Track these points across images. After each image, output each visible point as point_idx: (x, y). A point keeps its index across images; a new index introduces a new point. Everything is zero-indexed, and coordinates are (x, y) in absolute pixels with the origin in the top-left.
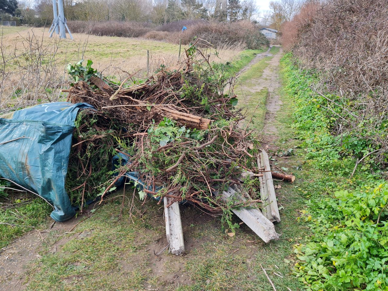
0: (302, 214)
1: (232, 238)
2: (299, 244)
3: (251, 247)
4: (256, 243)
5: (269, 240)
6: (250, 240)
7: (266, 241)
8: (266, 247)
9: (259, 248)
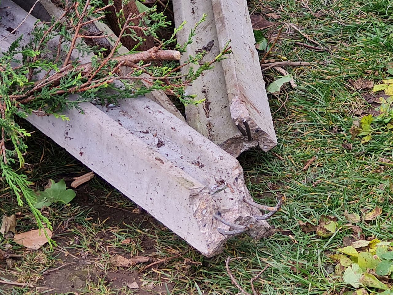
0: (382, 100)
1: (40, 255)
2: (365, 243)
3: (135, 285)
4: (161, 266)
5: (217, 238)
6: (127, 255)
7: (205, 250)
8: (208, 276)
9: (173, 285)
